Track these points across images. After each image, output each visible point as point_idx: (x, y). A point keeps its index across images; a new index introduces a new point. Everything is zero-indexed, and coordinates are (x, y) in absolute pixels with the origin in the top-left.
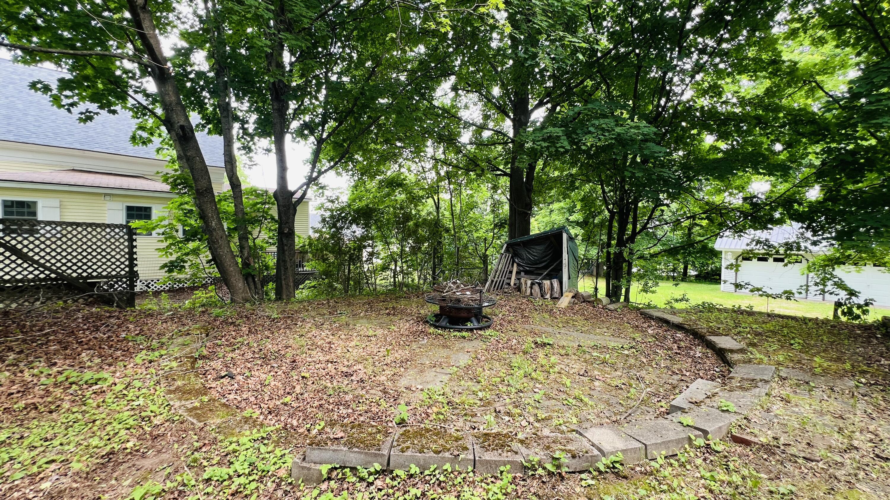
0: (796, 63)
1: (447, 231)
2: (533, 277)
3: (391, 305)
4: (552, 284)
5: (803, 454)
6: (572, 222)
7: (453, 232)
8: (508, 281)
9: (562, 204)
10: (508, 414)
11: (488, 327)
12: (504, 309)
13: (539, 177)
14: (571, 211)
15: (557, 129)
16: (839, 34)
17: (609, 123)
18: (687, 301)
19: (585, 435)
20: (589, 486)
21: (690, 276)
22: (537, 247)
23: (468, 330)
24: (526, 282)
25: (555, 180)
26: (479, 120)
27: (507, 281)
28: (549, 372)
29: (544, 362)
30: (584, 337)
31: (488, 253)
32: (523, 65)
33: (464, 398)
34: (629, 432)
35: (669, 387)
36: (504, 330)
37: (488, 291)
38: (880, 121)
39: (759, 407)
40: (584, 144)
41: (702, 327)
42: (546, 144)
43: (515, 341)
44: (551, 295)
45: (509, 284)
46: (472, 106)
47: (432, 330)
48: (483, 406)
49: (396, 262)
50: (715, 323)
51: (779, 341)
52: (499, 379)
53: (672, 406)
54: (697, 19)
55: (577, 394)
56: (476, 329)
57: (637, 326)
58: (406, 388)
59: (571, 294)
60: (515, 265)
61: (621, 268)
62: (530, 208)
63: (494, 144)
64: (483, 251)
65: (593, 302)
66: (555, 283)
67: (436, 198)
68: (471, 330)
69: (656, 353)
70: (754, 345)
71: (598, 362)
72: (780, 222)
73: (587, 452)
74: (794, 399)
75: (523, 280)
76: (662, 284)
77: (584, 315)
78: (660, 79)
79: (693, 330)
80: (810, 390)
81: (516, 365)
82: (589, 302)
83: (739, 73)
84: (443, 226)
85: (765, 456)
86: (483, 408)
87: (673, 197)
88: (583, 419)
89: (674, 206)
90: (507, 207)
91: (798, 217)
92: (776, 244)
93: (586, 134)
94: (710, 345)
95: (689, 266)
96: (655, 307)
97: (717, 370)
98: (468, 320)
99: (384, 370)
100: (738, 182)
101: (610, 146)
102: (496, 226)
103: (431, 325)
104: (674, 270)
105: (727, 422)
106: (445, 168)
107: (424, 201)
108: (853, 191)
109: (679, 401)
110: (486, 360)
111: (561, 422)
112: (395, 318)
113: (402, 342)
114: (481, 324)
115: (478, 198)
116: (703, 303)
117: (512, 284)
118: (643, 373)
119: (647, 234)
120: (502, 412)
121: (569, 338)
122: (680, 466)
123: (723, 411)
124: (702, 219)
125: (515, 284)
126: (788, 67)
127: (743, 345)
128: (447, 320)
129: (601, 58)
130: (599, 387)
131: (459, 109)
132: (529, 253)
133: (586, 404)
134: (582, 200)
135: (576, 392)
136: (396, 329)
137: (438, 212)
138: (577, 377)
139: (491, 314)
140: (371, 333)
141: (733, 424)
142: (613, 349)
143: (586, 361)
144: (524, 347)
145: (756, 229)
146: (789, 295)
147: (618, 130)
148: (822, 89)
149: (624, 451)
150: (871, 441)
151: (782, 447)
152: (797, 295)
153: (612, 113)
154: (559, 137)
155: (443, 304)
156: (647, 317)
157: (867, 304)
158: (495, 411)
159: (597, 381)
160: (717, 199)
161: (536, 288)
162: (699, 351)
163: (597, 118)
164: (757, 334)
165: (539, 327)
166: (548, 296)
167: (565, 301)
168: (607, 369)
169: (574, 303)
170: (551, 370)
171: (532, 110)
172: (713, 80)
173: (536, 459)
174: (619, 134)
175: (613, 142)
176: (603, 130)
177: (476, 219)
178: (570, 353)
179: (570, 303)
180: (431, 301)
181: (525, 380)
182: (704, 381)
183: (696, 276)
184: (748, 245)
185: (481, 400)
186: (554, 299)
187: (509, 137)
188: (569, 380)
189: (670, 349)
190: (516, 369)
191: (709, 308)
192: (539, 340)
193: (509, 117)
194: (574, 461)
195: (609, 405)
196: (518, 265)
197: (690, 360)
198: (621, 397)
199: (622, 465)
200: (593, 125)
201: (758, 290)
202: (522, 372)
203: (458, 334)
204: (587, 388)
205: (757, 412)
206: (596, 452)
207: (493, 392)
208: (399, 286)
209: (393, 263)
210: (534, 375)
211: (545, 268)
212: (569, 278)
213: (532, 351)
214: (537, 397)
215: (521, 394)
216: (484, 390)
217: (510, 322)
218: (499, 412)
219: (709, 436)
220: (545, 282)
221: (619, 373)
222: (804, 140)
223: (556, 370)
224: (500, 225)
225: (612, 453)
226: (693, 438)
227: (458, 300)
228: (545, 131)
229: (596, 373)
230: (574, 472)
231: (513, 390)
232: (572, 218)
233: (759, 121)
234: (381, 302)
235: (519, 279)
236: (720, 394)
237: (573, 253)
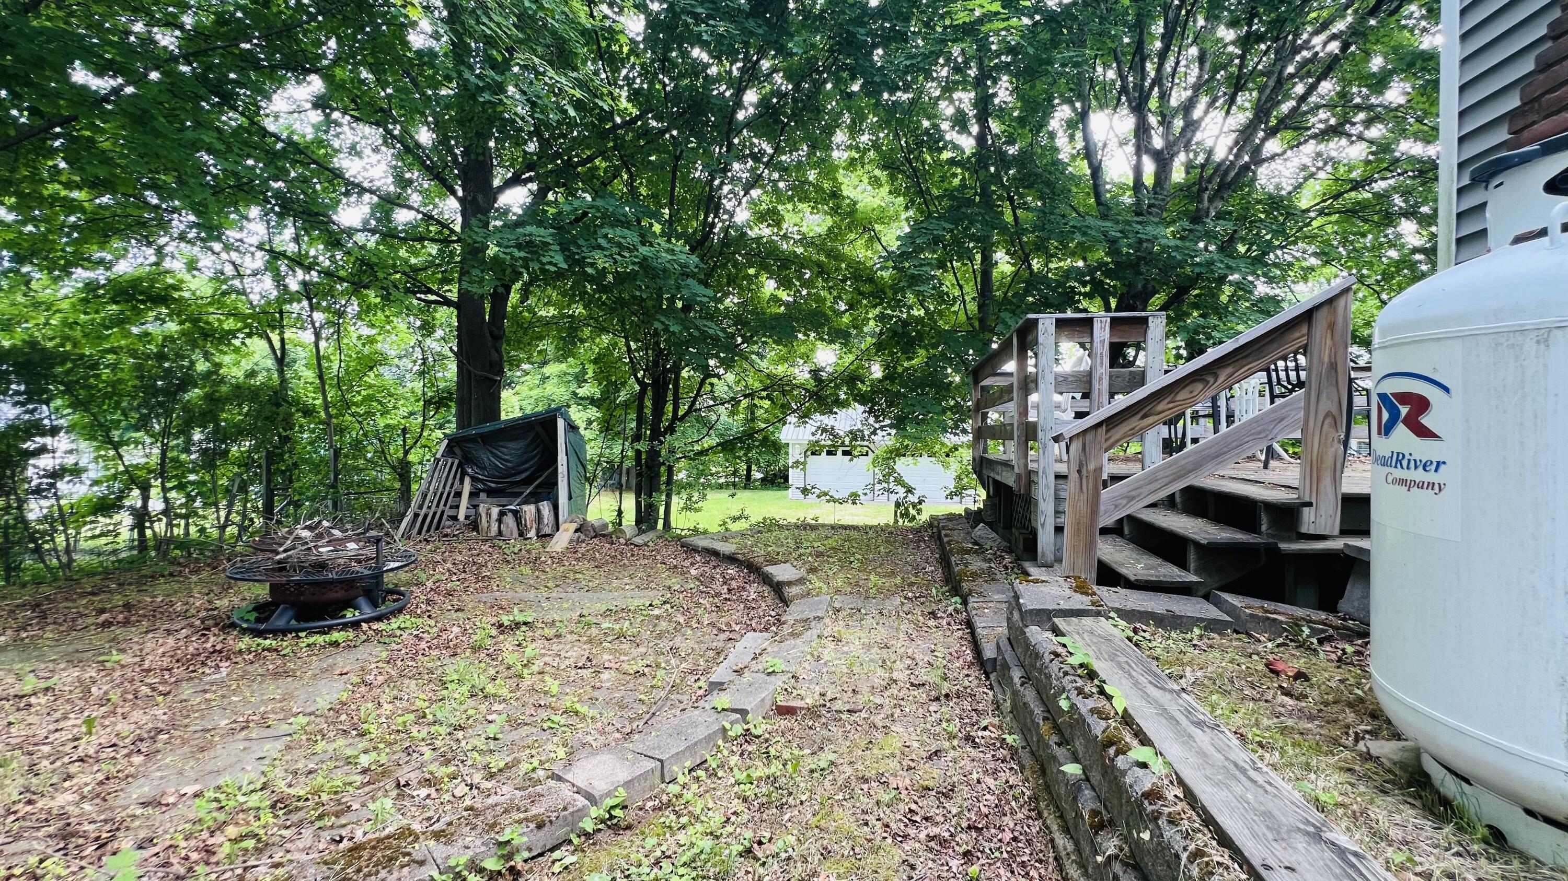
0: (855, 203)
1: (308, 412)
2: (504, 501)
3: (118, 600)
4: (538, 511)
5: (847, 707)
6: (582, 398)
7: (323, 415)
8: (452, 512)
9: (563, 367)
10: (427, 782)
11: (400, 611)
12: (439, 569)
13: (516, 315)
14: (580, 379)
15: (542, 231)
16: (892, 178)
17: (632, 237)
18: (747, 518)
19: (567, 777)
20: (566, 868)
21: (756, 480)
22: (511, 445)
23: (345, 627)
24: (490, 510)
25: (547, 323)
26: (388, 185)
27: (449, 512)
28: (521, 676)
29: (511, 658)
30: (591, 600)
31: (411, 457)
32: (473, 97)
33: (320, 779)
34: (640, 748)
35: (711, 654)
36: (435, 612)
37: (407, 536)
38: (921, 289)
39: (809, 657)
40: (592, 265)
41: (758, 554)
42: (522, 254)
43: (456, 630)
44: (538, 531)
45: (455, 518)
46: (368, 151)
47: (246, 642)
48: (369, 783)
49: (145, 490)
50: (774, 547)
51: (840, 560)
52: (412, 717)
53: (712, 683)
54: (751, 110)
55: (568, 705)
56: (365, 621)
57: (675, 567)
58: (144, 805)
59: (574, 526)
60: (467, 480)
61: (658, 475)
62: (501, 372)
63: (421, 239)
64: (401, 454)
65: (610, 535)
66: (546, 508)
67: (275, 338)
68: (356, 625)
69: (699, 605)
70: (813, 570)
71: (609, 639)
72: (844, 404)
73: (565, 809)
74: (846, 635)
75: (482, 509)
76: (712, 495)
77: (594, 559)
78: (706, 183)
79: (748, 560)
80: (862, 620)
81: (455, 677)
82: (604, 536)
83: (800, 200)
84: (296, 402)
85: (810, 724)
86: (367, 789)
87: (728, 364)
88: (576, 744)
89: (730, 377)
90: (452, 367)
91: (862, 399)
92: (842, 433)
93: (593, 248)
94: (766, 579)
95: (754, 467)
96: (705, 532)
97: (773, 613)
98: (350, 603)
99: (69, 777)
100: (803, 349)
101: (632, 276)
102: (428, 403)
103: (244, 631)
104: (734, 474)
105: (771, 688)
106: (300, 272)
107: (237, 342)
108: (908, 369)
109: (720, 673)
110: (389, 680)
111: (536, 763)
112: (133, 634)
113: (145, 690)
114: (383, 609)
115: (388, 346)
116: (764, 519)
117: (461, 517)
118: (678, 641)
119: (700, 419)
120: (414, 783)
121: (565, 605)
122: (709, 777)
123: (769, 674)
124: (762, 398)
125: (467, 517)
126: (848, 205)
127: (802, 573)
128: (290, 613)
129: (620, 127)
130: (608, 680)
131: (337, 151)
132: (496, 456)
133: (584, 718)
134: (595, 361)
135: (567, 702)
136: (126, 659)
137: (281, 372)
138: (573, 672)
139: (408, 584)
140: (30, 683)
141: (779, 690)
142: (638, 610)
143: (590, 641)
144: (475, 638)
145: (823, 414)
146: (854, 498)
147: (644, 250)
148: (879, 240)
149: (627, 784)
150: (908, 668)
151: (828, 705)
152: (862, 497)
153: (639, 222)
154: (546, 244)
155: (281, 579)
156: (691, 550)
157: (920, 503)
158: (398, 785)
159: (607, 672)
160: (781, 370)
161: (509, 520)
162: (753, 590)
163: (613, 226)
164: (819, 554)
165: (510, 594)
166: (532, 534)
167: (562, 540)
168: (623, 646)
169: (578, 541)
170: (526, 671)
171: (501, 189)
172: (771, 202)
173: (463, 860)
174: (645, 258)
175: (636, 268)
176: (619, 245)
177: (382, 388)
178: (563, 631)
179: (571, 541)
180: (247, 574)
181: (471, 702)
182: (758, 634)
183: (763, 480)
184: (813, 434)
185: (365, 771)
186: (544, 537)
187: (452, 231)
188: (557, 682)
189: (718, 595)
190: (451, 686)
191: (770, 525)
192: (506, 620)
193: (453, 193)
194: (541, 833)
195: (622, 707)
196: (473, 479)
197: (742, 606)
198: (641, 688)
199: (624, 807)
200: (606, 236)
201: (826, 494)
202: (464, 689)
203: (319, 639)
204: (588, 688)
205: (806, 665)
206: (581, 801)
207: (396, 747)
208: (157, 548)
209: (136, 492)
210: (490, 689)
211: (527, 482)
212: (570, 498)
213: (489, 642)
214: (492, 730)
215: (460, 734)
216: (375, 748)
217: (449, 594)
218: (407, 784)
219: (749, 717)
220: (525, 508)
221: (642, 649)
222: (865, 302)
223: (535, 668)
224: (436, 402)
225: (609, 794)
226: (728, 726)
227: (321, 566)
228: (520, 230)
229: (606, 657)
230: (541, 855)
231: (443, 730)
232: (582, 392)
233: (821, 271)
234: (82, 595)
235: (476, 507)
236: (769, 649)
237: (576, 451)
